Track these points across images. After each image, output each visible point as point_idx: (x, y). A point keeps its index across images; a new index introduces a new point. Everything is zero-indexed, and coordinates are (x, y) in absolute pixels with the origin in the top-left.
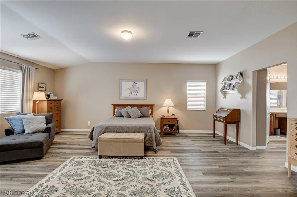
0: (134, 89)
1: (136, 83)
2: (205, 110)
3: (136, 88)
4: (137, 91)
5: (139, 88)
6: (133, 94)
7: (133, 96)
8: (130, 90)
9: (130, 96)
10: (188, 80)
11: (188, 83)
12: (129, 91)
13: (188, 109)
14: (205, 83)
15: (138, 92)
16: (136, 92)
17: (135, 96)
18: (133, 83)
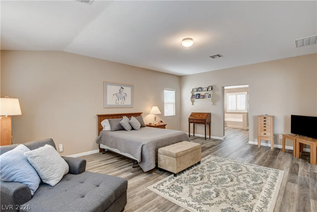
0: (120, 95)
1: (123, 89)
2: (175, 115)
3: (123, 95)
4: (124, 97)
5: (126, 94)
6: (120, 101)
7: (120, 104)
8: (117, 96)
9: (117, 103)
10: (164, 89)
11: (165, 91)
12: (115, 97)
13: (165, 115)
14: (174, 92)
15: (125, 99)
16: (124, 99)
17: (122, 104)
18: (120, 88)
